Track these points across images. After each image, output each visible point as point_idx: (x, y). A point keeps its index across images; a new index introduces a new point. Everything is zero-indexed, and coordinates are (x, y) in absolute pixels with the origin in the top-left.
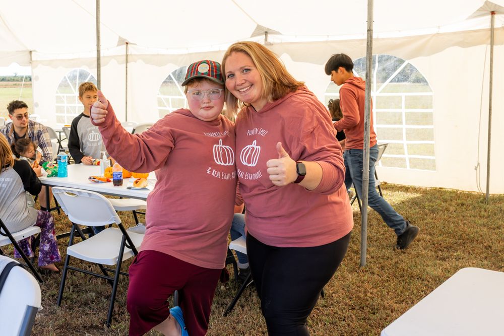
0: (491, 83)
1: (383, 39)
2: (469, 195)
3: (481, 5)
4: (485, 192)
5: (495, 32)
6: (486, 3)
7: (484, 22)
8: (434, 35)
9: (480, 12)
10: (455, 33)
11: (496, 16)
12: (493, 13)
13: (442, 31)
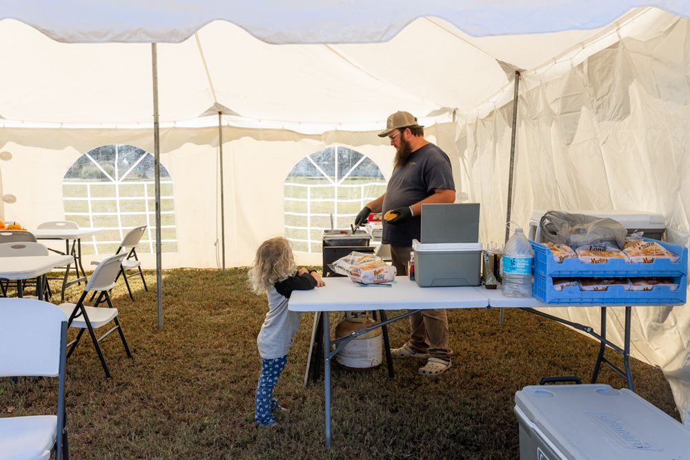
0: (222, 172)
1: (122, 129)
2: (207, 272)
3: (212, 105)
4: (222, 267)
5: (222, 129)
6: (216, 104)
7: (213, 121)
8: (171, 129)
9: (209, 112)
10: (189, 129)
11: (222, 116)
12: (220, 113)
13: (178, 125)
